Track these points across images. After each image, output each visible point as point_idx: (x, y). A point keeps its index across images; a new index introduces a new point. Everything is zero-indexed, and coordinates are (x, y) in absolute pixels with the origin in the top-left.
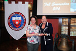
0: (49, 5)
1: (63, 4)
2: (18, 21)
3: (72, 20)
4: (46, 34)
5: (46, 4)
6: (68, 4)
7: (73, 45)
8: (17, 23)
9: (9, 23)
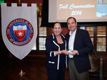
6: (93, 6)
7: (101, 63)
8: (20, 34)
9: (8, 35)
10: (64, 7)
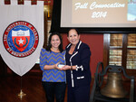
0: (85, 6)
1: (112, 6)
2: (23, 38)
3: (131, 37)
4: (74, 67)
5: (78, 6)
6: (123, 5)
9: (5, 43)
10: (82, 7)
